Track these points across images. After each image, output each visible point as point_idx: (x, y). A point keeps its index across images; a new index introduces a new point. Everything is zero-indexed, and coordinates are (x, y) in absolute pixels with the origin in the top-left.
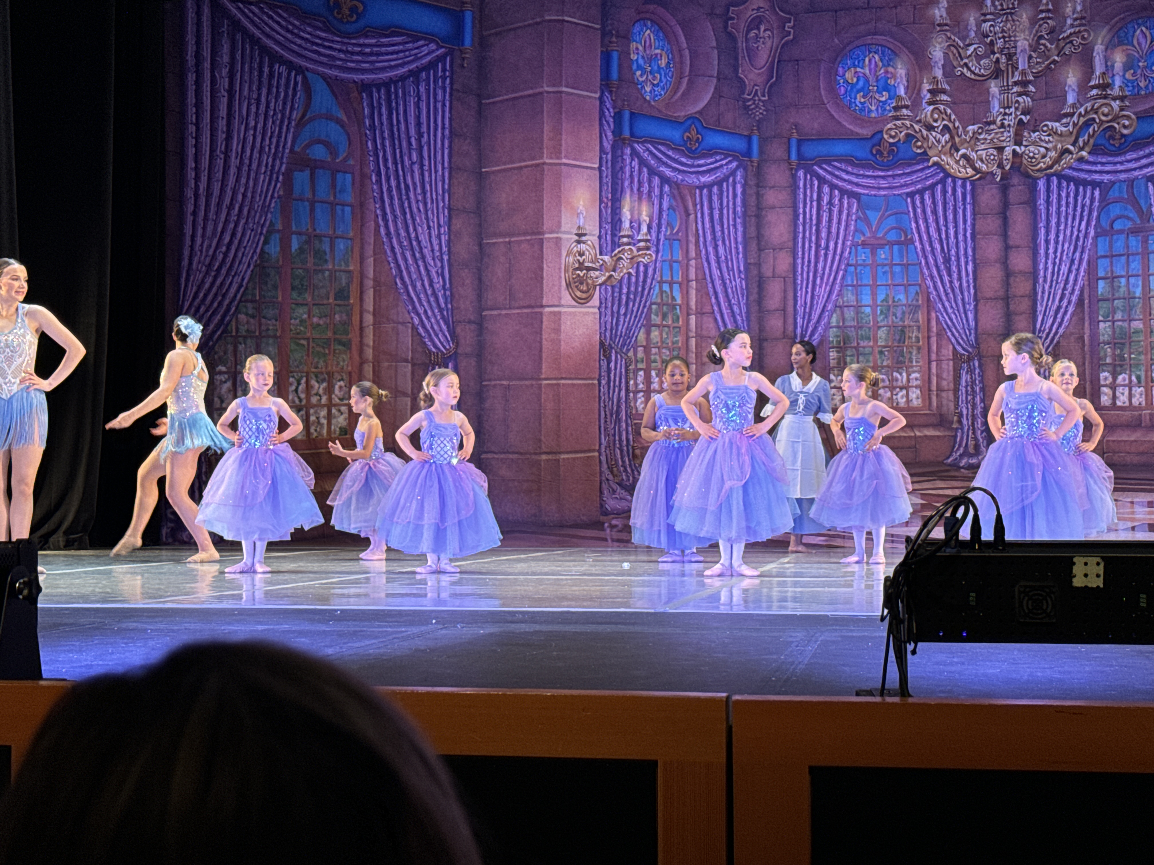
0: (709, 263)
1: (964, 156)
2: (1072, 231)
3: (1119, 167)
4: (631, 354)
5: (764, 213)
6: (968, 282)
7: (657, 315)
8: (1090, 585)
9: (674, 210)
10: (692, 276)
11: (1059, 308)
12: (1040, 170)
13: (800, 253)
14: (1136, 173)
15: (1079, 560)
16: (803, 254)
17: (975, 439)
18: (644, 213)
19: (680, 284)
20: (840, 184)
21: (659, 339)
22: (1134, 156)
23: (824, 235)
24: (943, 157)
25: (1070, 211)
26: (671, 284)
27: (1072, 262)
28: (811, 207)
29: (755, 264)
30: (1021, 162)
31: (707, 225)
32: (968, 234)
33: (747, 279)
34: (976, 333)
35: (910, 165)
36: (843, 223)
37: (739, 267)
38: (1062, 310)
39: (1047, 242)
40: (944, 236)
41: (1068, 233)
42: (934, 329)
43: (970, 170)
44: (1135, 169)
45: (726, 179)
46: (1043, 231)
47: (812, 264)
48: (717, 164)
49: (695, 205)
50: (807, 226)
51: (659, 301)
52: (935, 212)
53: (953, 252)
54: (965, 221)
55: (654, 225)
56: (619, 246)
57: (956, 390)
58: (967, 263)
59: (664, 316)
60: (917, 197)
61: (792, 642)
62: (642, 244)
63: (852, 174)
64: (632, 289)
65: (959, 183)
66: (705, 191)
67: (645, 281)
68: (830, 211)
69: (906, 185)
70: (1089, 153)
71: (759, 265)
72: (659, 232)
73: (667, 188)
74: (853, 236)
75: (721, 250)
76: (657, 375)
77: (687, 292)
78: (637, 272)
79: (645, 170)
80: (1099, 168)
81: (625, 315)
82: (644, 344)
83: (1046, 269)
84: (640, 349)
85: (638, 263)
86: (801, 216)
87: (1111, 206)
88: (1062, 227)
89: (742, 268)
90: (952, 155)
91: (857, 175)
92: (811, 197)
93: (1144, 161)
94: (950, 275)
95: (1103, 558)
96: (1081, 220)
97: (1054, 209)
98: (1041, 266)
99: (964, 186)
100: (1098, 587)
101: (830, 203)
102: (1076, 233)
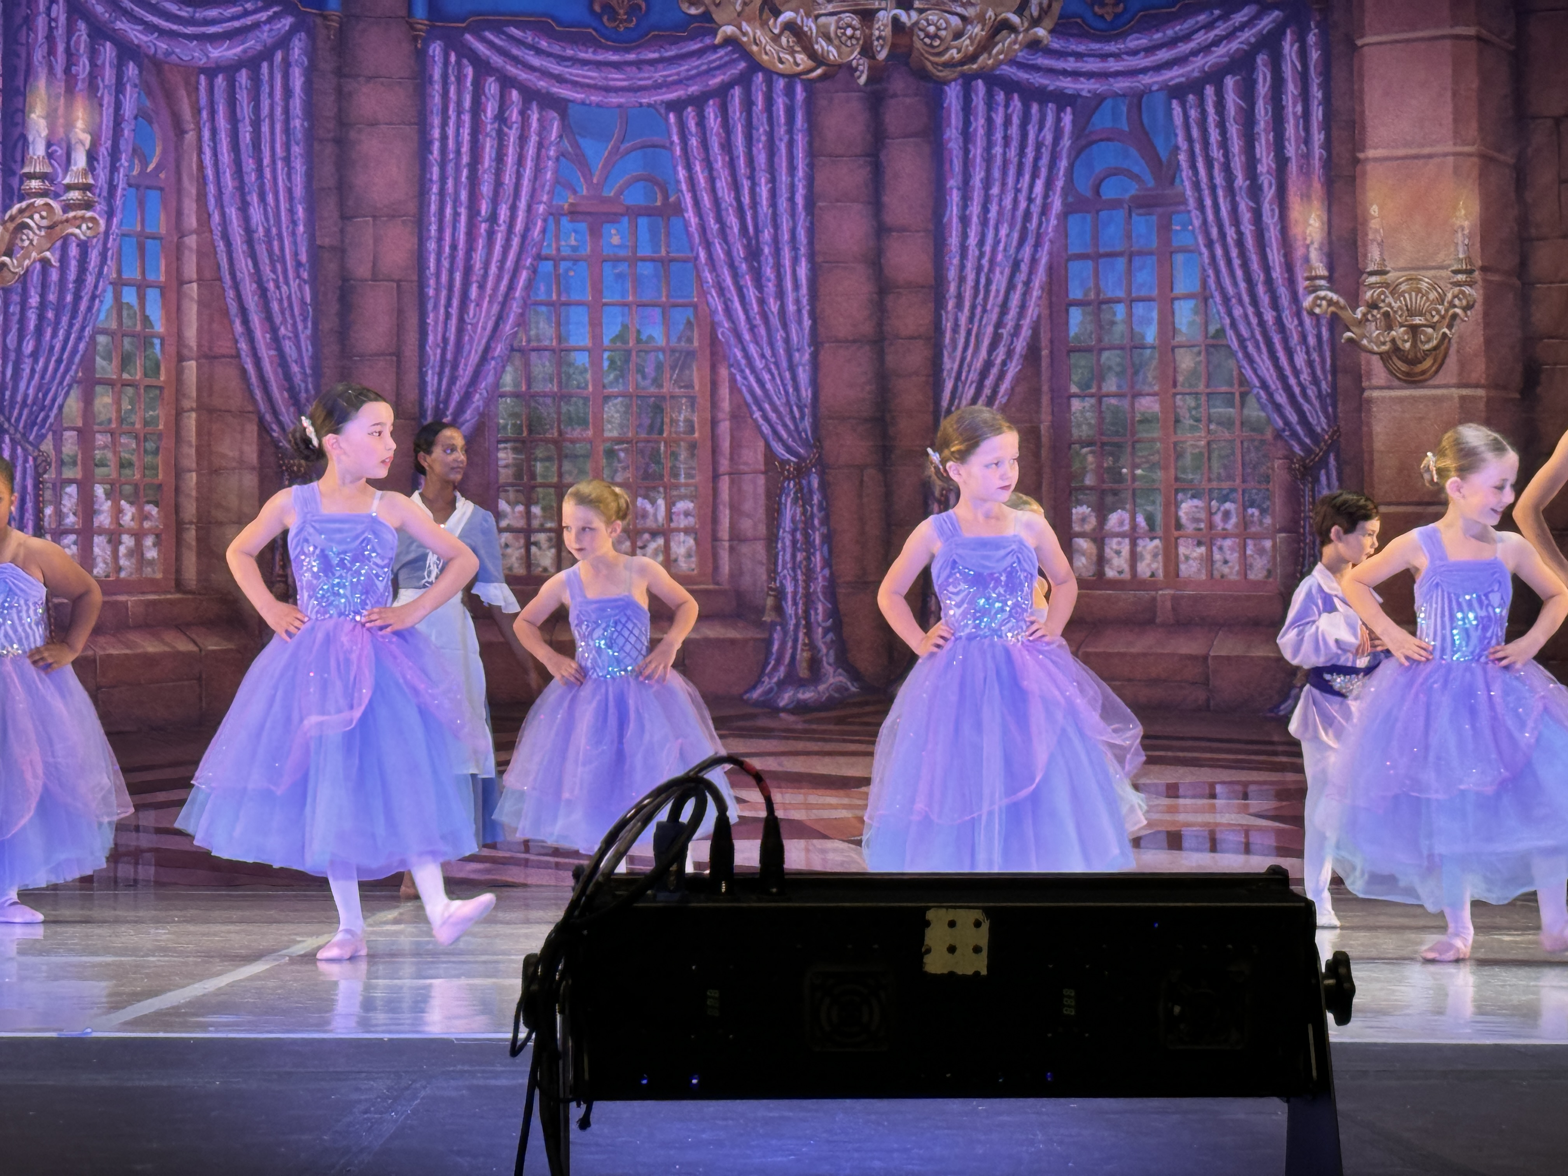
0: (229, 244)
1: (791, 27)
2: (1015, 201)
3: (1113, 65)
4: (47, 446)
5: (353, 135)
6: (797, 301)
7: (108, 357)
8: (960, 971)
9: (150, 123)
10: (190, 269)
11: (988, 365)
12: (950, 65)
13: (433, 228)
14: (1147, 79)
15: (938, 917)
16: (441, 230)
17: (811, 646)
18: (80, 124)
19: (163, 290)
20: (522, 75)
21: (114, 416)
22: (1144, 42)
23: (486, 189)
24: (745, 26)
25: (1013, 153)
26: (141, 288)
27: (1016, 266)
28: (459, 125)
29: (333, 248)
30: (911, 47)
31: (226, 157)
32: (800, 200)
33: (314, 281)
34: (815, 416)
35: (675, 41)
36: (529, 164)
37: (296, 254)
38: (994, 371)
39: (965, 220)
40: (746, 200)
41: (1008, 202)
42: (726, 405)
43: (801, 57)
44: (1144, 71)
45: (267, 54)
46: (955, 197)
47: (461, 254)
48: (248, 21)
49: (197, 111)
50: (450, 167)
51: (114, 325)
52: (727, 146)
53: (766, 235)
54: (792, 169)
55: (103, 152)
56: (21, 199)
57: (772, 539)
58: (795, 261)
59: (126, 361)
60: (690, 112)
61: (359, 1101)
62: (75, 195)
63: (549, 55)
64: (52, 297)
65: (781, 83)
66: (220, 80)
67: (80, 281)
68: (501, 136)
69: (666, 85)
70: (1052, 32)
71: (341, 251)
72: (114, 169)
73: (132, 70)
74: (551, 193)
75: (256, 215)
76: (108, 495)
77: (179, 309)
78: (64, 259)
79: (82, 26)
80: (1070, 64)
81: (35, 355)
82: (80, 423)
83: (962, 279)
84: (67, 434)
85: (66, 239)
86: (436, 146)
87: (1095, 147)
88: (995, 191)
89: (304, 258)
90: (764, 24)
91: (561, 59)
92: (459, 103)
93: (1163, 55)
94: (760, 287)
95: (987, 911)
96: (1034, 176)
97: (977, 151)
98: (952, 274)
99: (789, 92)
100: (977, 974)
101: (501, 118)
102: (1023, 205)
